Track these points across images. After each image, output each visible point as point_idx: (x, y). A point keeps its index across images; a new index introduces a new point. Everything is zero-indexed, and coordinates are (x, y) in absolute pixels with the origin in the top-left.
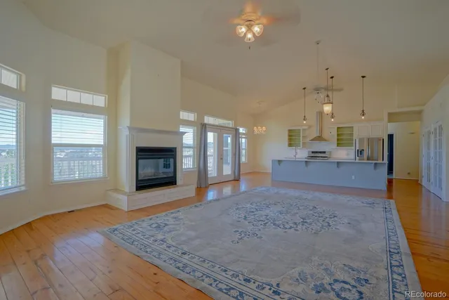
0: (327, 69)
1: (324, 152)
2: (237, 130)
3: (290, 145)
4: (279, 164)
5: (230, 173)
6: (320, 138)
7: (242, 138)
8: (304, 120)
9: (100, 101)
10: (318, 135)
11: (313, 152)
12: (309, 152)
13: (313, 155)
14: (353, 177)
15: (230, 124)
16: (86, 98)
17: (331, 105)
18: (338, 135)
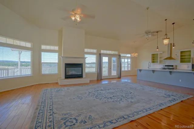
0: (166, 20)
1: (173, 66)
2: (120, 56)
3: (153, 62)
4: (140, 72)
5: (116, 74)
6: (170, 58)
7: (122, 58)
8: (157, 49)
9: (56, 48)
10: (169, 56)
11: (166, 66)
12: (163, 66)
13: (166, 67)
14: (180, 81)
15: (116, 53)
16: (52, 48)
17: (168, 39)
18: (181, 56)
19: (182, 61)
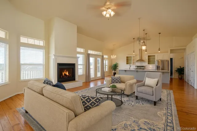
0: (144, 30)
1: (143, 67)
3: (127, 63)
5: (100, 76)
7: (105, 60)
8: (134, 52)
10: (140, 59)
12: (136, 66)
15: (100, 54)
17: (145, 46)
18: (148, 59)
19: (149, 63)
